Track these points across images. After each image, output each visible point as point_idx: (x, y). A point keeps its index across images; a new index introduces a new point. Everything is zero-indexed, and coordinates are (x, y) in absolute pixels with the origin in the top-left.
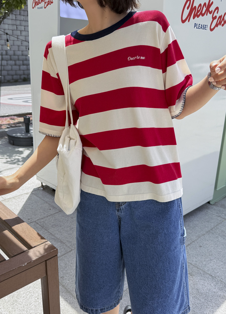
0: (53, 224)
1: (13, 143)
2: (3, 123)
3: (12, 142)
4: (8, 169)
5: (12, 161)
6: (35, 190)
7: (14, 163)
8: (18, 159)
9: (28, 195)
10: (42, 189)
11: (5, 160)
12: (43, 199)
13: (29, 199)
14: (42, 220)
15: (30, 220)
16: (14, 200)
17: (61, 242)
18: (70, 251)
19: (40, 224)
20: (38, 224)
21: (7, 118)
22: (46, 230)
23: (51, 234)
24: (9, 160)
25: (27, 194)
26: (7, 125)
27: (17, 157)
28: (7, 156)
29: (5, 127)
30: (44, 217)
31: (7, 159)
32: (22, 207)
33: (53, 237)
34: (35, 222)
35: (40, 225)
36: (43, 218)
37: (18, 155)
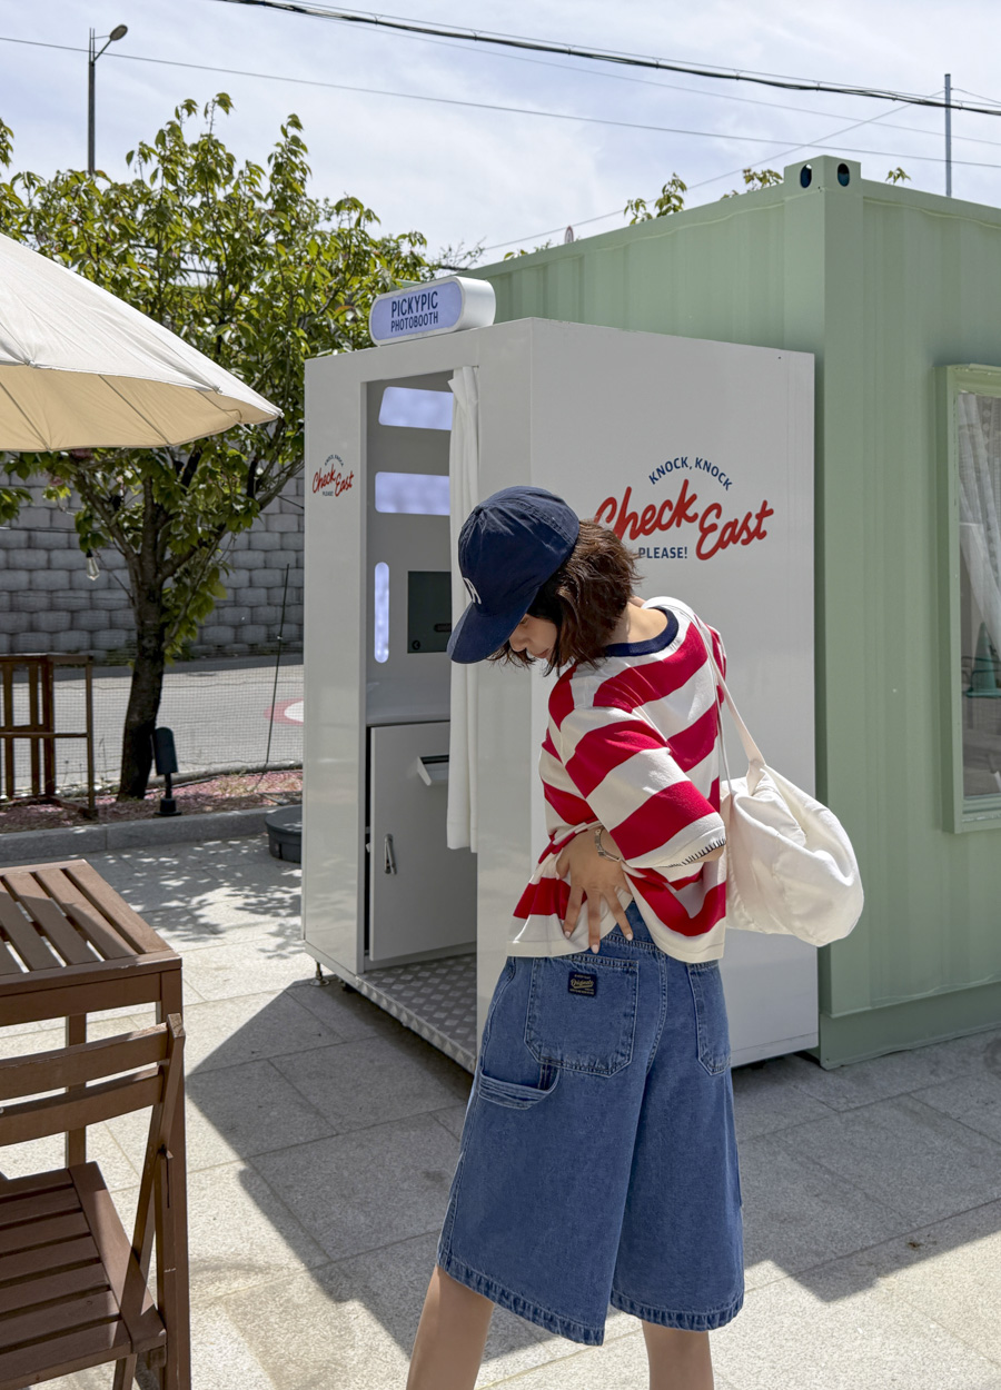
0: (314, 1069)
1: (280, 851)
2: (271, 790)
3: (277, 848)
4: (239, 927)
5: (261, 903)
6: (296, 985)
7: (265, 912)
8: (281, 901)
9: (273, 997)
10: (318, 983)
11: (240, 901)
12: (311, 1009)
13: (272, 1006)
14: (288, 1059)
15: (254, 1055)
16: (229, 1006)
17: (317, 1113)
18: (333, 1136)
19: (277, 1066)
20: (272, 1065)
21: (287, 773)
22: (288, 1081)
23: (299, 1092)
24: (253, 900)
25: (270, 993)
26: (281, 794)
27: (278, 895)
28: (251, 891)
29: (271, 803)
30: (296, 1052)
31: (247, 897)
32: (247, 1024)
33: (300, 1100)
34: (268, 1060)
35: (277, 1070)
36: (290, 1054)
37: (285, 888)
